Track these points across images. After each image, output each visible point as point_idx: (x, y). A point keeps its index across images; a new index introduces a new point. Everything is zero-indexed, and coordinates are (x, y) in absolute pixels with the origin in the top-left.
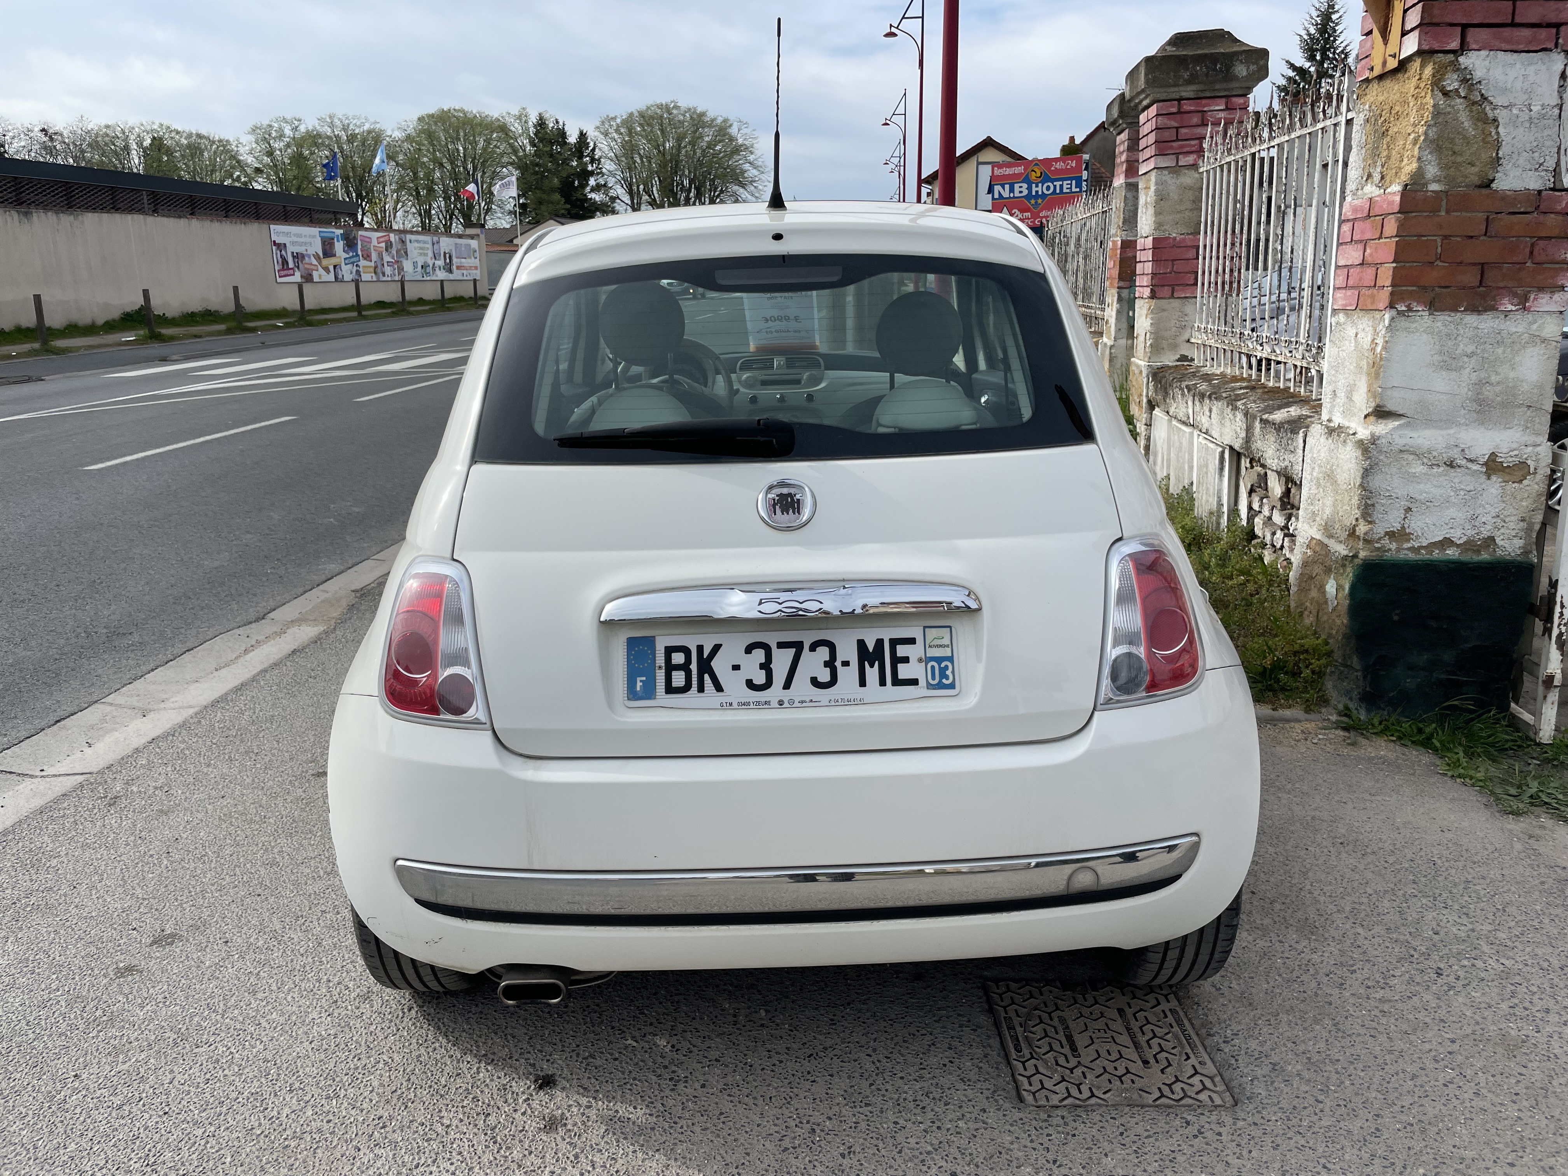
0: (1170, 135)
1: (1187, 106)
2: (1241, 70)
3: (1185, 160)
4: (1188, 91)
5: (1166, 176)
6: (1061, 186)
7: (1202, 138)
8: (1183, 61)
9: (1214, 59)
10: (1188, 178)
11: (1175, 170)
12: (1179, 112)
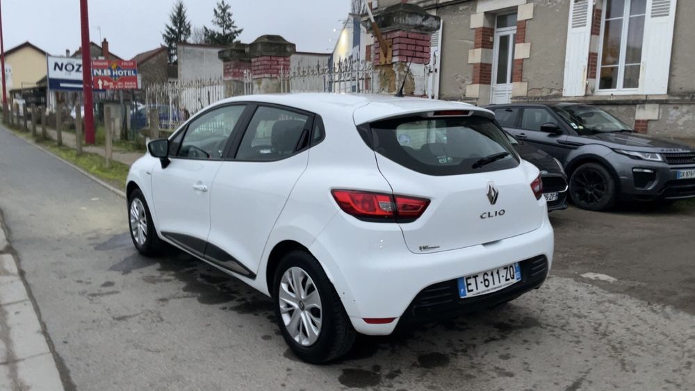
0: (268, 67)
1: (273, 58)
2: (289, 49)
3: (274, 76)
4: (274, 54)
5: (268, 80)
6: (127, 73)
7: (278, 69)
8: (271, 44)
9: (280, 45)
10: (275, 82)
11: (271, 78)
12: (271, 60)
